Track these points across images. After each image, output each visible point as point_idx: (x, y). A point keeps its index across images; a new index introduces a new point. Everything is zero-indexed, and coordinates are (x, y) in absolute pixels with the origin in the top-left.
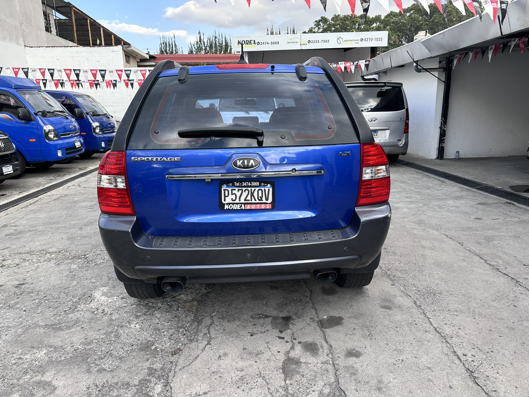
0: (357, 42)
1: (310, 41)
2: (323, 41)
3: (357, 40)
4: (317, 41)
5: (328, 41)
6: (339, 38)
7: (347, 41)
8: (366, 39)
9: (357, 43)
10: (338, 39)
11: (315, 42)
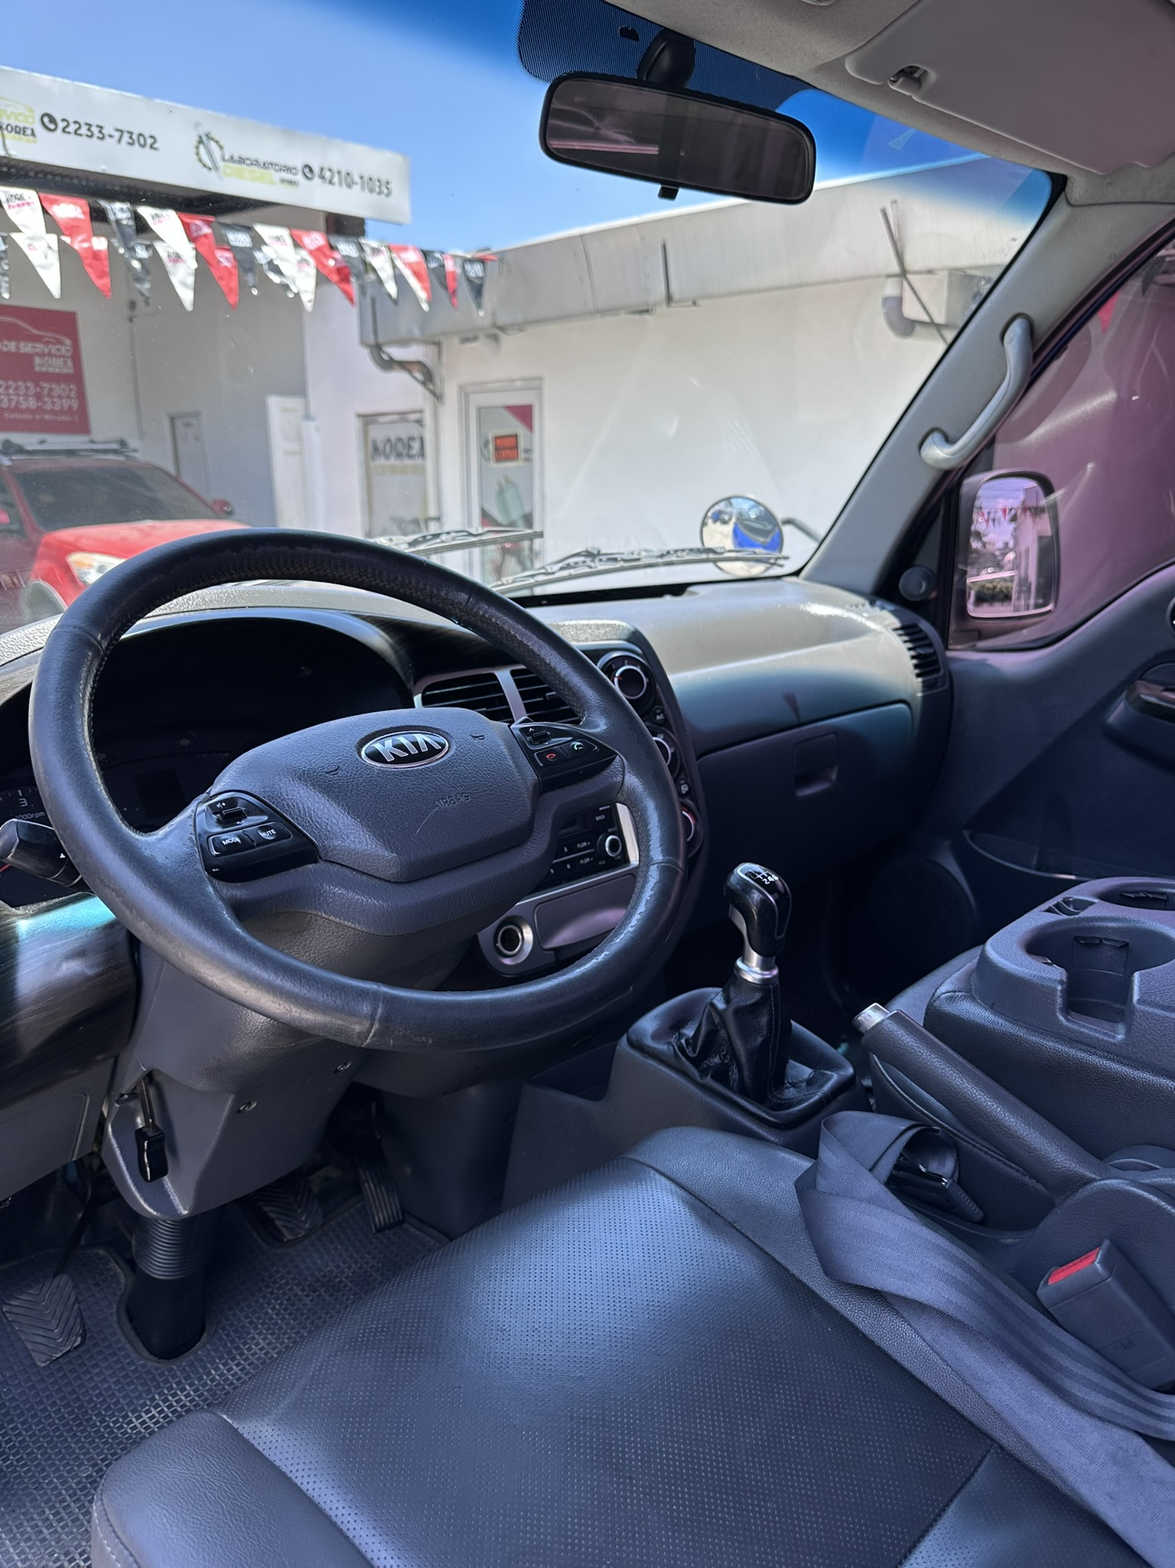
0: (289, 176)
1: (52, 120)
2: (126, 137)
3: (288, 169)
4: (95, 130)
5: (150, 141)
6: (204, 139)
7: (242, 161)
8: (328, 174)
9: (291, 182)
10: (201, 141)
11: (84, 130)
